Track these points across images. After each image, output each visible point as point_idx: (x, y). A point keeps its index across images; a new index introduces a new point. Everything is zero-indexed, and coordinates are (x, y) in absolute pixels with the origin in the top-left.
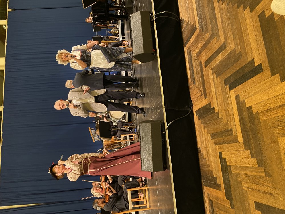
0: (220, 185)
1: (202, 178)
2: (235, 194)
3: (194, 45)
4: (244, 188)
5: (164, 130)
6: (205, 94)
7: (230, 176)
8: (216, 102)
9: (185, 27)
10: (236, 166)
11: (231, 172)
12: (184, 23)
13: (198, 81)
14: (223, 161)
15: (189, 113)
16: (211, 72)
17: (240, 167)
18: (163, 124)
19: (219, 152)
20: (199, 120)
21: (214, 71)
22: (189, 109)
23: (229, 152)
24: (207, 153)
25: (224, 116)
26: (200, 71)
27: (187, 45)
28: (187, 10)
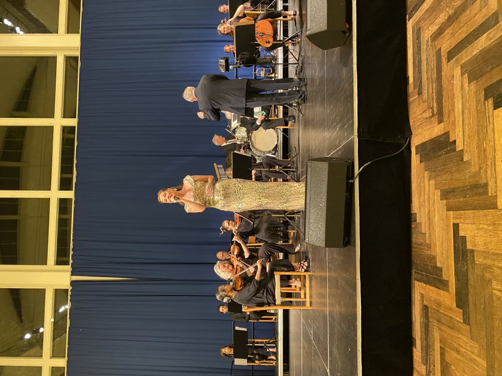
0: (448, 281)
1: (414, 266)
2: (475, 300)
3: (428, 17)
4: (495, 291)
5: (353, 177)
6: (440, 116)
7: (470, 269)
8: (461, 130)
10: (484, 251)
11: (474, 261)
13: (429, 89)
14: (459, 242)
15: (403, 150)
16: (459, 71)
17: (494, 254)
18: (351, 167)
19: (453, 224)
20: (421, 162)
21: (466, 69)
22: (404, 142)
23: (474, 226)
24: (430, 224)
25: (474, 159)
26: (435, 69)
27: (414, 17)
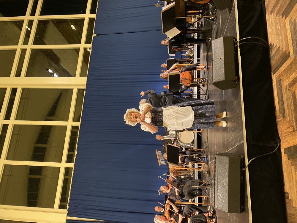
3: (285, 74)
9: (275, 53)
12: (273, 49)
13: (290, 115)
18: (243, 160)
20: (288, 159)
22: (276, 146)
26: (293, 103)
27: (276, 73)
28: (278, 34)
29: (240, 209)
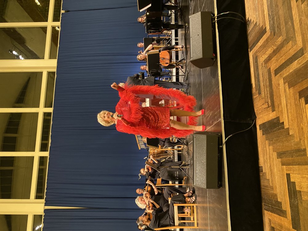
0: (286, 211)
1: (263, 201)
2: (304, 223)
3: (262, 50)
5: (222, 144)
6: (273, 107)
7: (300, 203)
8: (286, 116)
9: (252, 29)
11: (302, 198)
12: (250, 24)
13: (265, 91)
14: (291, 186)
15: (252, 127)
16: (283, 81)
18: (220, 137)
19: (286, 174)
20: (263, 135)
21: (287, 80)
22: (252, 122)
23: (299, 175)
24: (271, 173)
25: (296, 134)
26: (268, 80)
27: (253, 50)
28: (255, 9)
29: (217, 185)
